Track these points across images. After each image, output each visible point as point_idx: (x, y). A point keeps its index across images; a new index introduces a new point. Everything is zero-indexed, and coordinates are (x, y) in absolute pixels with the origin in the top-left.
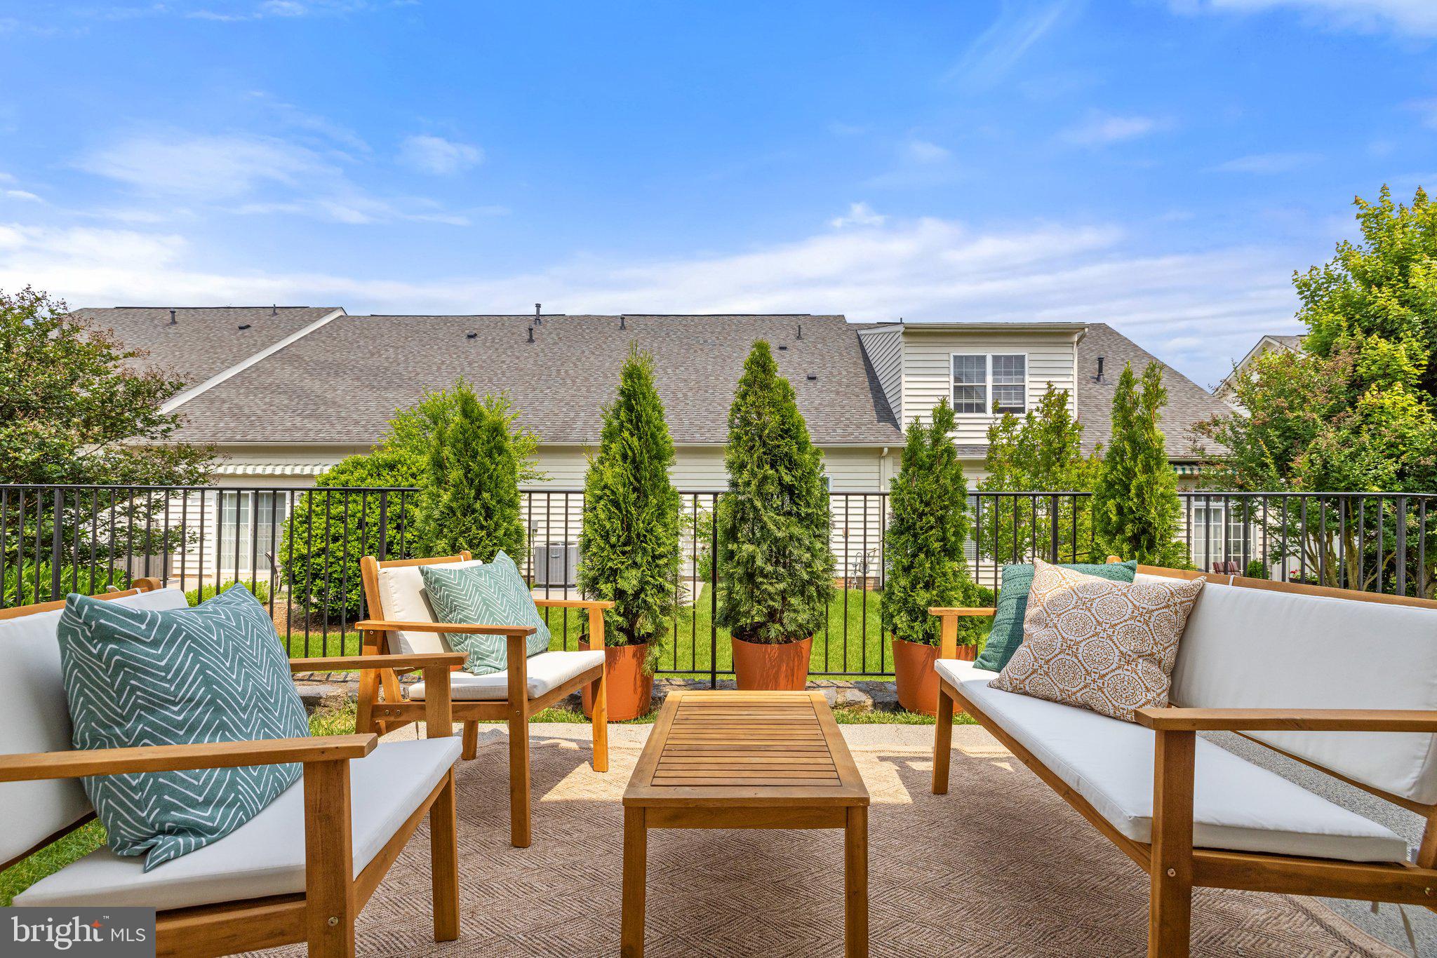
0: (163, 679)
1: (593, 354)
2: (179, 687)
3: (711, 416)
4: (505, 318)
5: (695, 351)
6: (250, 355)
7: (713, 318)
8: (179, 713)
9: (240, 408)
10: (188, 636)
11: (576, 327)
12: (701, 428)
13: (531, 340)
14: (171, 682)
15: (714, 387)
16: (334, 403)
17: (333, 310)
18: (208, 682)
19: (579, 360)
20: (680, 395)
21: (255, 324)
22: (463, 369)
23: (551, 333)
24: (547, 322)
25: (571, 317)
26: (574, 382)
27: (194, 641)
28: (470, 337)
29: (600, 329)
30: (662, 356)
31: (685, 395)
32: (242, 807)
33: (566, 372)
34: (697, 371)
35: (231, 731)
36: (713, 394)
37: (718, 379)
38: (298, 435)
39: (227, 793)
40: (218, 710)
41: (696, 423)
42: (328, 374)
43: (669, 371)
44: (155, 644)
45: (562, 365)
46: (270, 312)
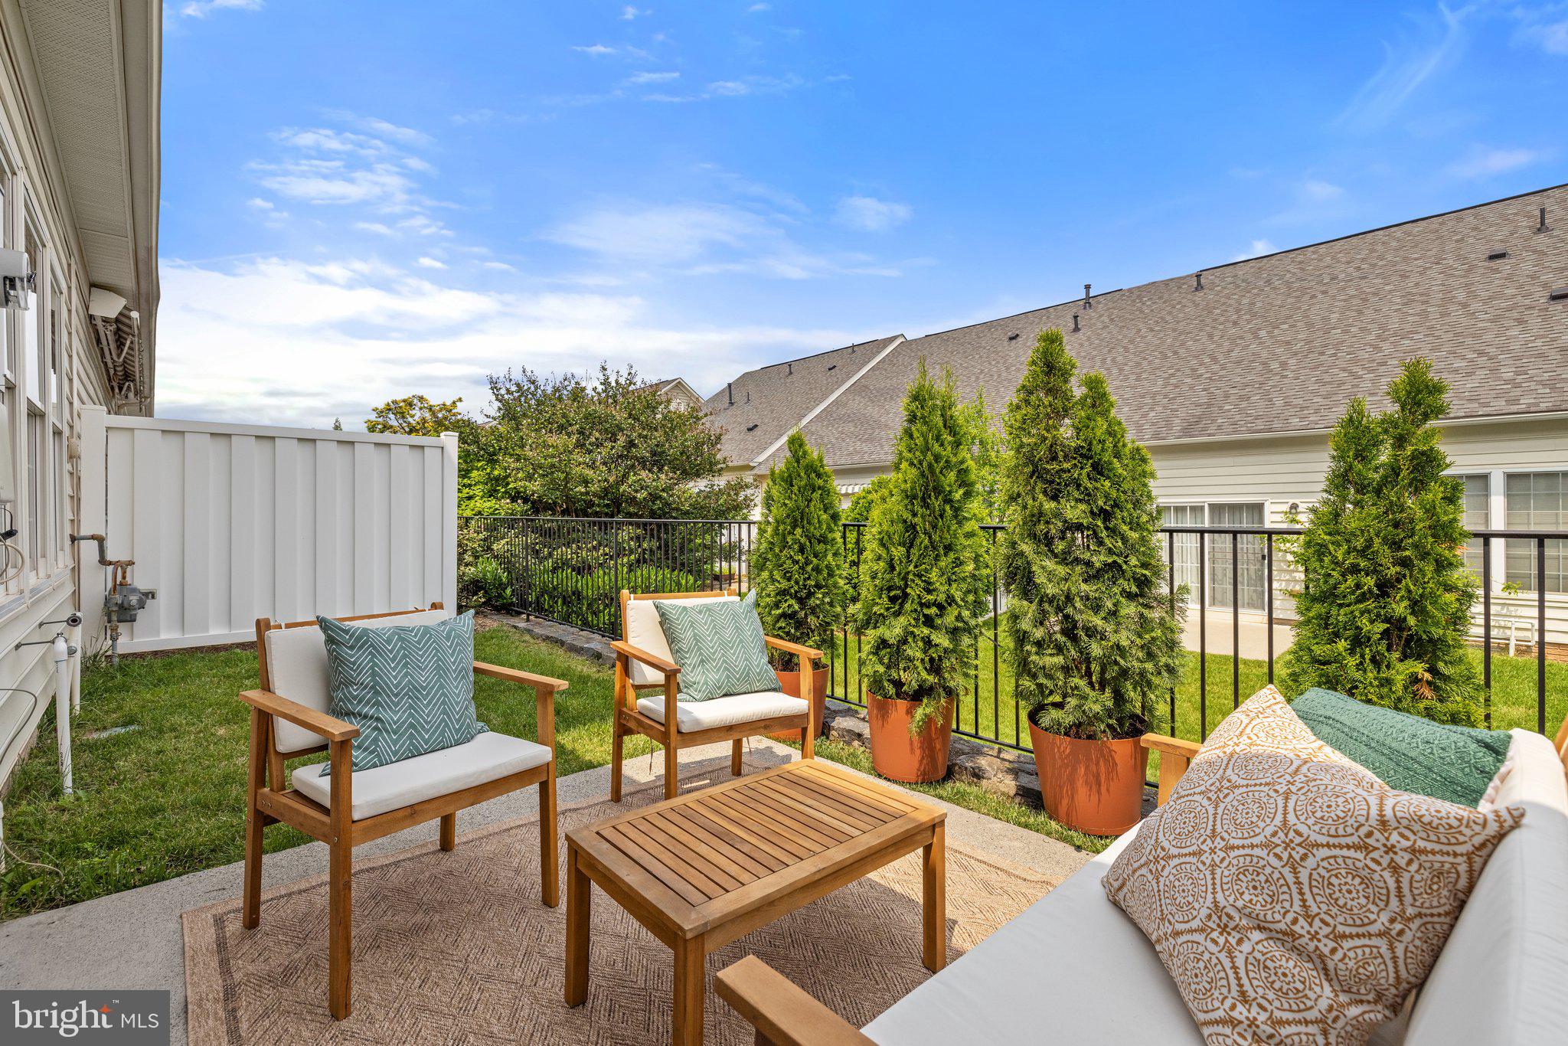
0: (352, 669)
1: (1152, 330)
2: (358, 675)
3: (1324, 390)
4: (1051, 310)
5: (1314, 297)
6: (833, 392)
7: (1354, 240)
8: (355, 690)
9: (822, 438)
10: (372, 645)
11: (1134, 301)
12: (1303, 408)
13: (1077, 329)
14: (355, 671)
15: (1337, 346)
16: (886, 426)
17: (895, 338)
18: (374, 674)
19: (1132, 342)
20: (1275, 365)
21: (839, 364)
22: (999, 376)
23: (1101, 316)
24: (1099, 303)
25: (1130, 290)
26: (1121, 370)
27: (375, 648)
28: (1011, 339)
29: (1166, 296)
30: (1254, 315)
31: (1284, 365)
32: (378, 756)
33: (1114, 360)
34: (1310, 325)
35: (383, 707)
36: (1334, 355)
37: (1347, 332)
38: (856, 458)
39: (370, 744)
40: (377, 693)
41: (1296, 402)
42: (885, 400)
43: (1263, 333)
44: (352, 648)
45: (1109, 351)
46: (850, 350)
